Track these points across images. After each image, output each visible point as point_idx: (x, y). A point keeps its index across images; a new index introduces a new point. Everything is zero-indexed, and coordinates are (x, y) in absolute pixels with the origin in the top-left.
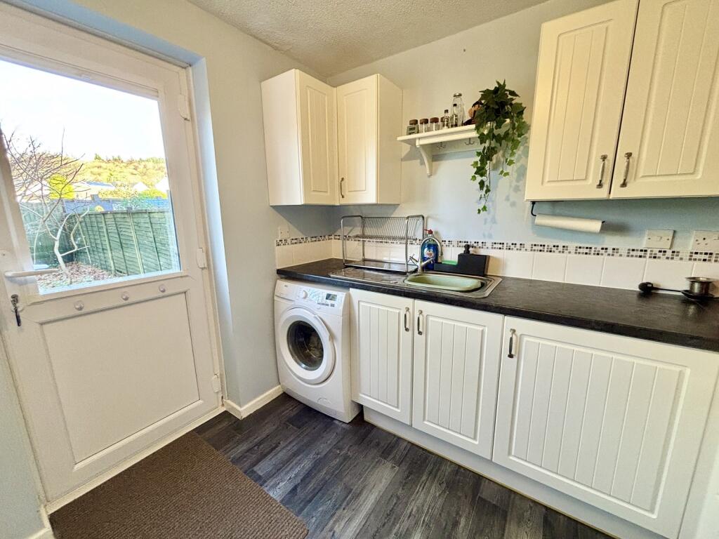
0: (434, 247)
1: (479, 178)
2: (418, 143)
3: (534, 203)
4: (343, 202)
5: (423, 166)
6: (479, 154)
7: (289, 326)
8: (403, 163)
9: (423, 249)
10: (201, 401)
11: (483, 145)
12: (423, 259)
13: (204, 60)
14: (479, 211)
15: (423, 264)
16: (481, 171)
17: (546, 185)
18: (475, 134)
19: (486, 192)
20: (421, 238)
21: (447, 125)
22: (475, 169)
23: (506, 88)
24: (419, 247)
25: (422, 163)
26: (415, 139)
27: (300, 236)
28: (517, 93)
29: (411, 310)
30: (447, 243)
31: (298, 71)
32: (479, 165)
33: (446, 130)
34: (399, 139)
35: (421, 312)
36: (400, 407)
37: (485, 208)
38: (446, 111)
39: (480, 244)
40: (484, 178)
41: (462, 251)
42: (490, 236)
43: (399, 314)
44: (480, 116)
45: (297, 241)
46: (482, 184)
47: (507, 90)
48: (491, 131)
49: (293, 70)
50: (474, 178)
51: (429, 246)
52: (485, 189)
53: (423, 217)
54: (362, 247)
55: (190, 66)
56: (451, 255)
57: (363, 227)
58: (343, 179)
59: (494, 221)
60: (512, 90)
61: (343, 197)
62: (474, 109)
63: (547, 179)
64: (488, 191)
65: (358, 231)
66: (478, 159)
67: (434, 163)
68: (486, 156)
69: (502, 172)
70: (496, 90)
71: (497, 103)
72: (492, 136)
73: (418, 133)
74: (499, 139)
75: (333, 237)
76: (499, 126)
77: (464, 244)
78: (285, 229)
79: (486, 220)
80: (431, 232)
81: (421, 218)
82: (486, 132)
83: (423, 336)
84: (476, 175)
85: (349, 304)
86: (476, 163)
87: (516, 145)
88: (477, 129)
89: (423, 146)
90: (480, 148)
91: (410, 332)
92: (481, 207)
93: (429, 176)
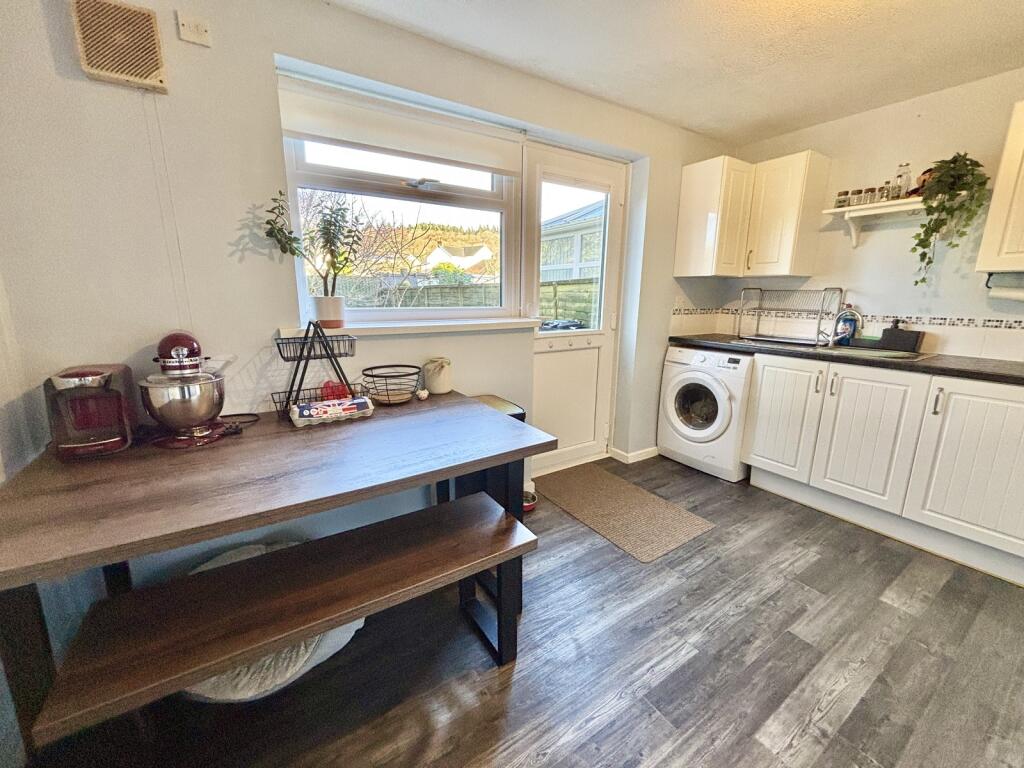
0: (853, 321)
1: (920, 250)
2: (847, 216)
3: (990, 274)
4: (749, 273)
5: (848, 237)
6: (923, 226)
7: (677, 390)
8: (822, 234)
9: (838, 322)
10: (595, 442)
11: (930, 217)
12: (836, 334)
13: (648, 159)
14: (917, 283)
15: (836, 338)
16: (924, 243)
17: (1003, 256)
18: (922, 206)
19: (928, 264)
20: (835, 312)
21: (887, 196)
22: (917, 241)
23: (968, 157)
24: (834, 322)
25: (848, 233)
26: (844, 212)
27: (691, 306)
28: (981, 163)
29: (824, 373)
30: (869, 318)
31: (727, 157)
32: (922, 237)
33: (884, 202)
34: (825, 212)
35: (836, 374)
36: (797, 466)
37: (923, 280)
38: (888, 183)
39: (914, 320)
40: (926, 250)
41: (889, 326)
42: (928, 311)
43: (810, 377)
44: (929, 189)
45: (688, 312)
46: (923, 256)
47: (968, 160)
48: (942, 203)
49: (723, 157)
50: (914, 250)
51: (845, 321)
52: (927, 260)
53: (841, 290)
54: (756, 322)
55: (632, 162)
56: (873, 331)
57: (761, 299)
58: (751, 252)
59: (936, 295)
60: (975, 159)
61: (749, 268)
62: (923, 178)
63: (1005, 250)
64: (930, 262)
65: (755, 304)
66: (921, 231)
67: (863, 234)
68: (932, 229)
69: (950, 243)
70: (955, 160)
71: (952, 176)
72: (941, 208)
73: (849, 205)
74: (951, 212)
75: (720, 311)
76: (952, 199)
77: (892, 319)
78: (681, 300)
79: (925, 294)
80: (849, 306)
81: (838, 292)
82: (935, 204)
83: (836, 397)
84: (918, 247)
85: (753, 367)
86: (919, 235)
87: (971, 215)
88: (925, 201)
89: (852, 218)
90: (926, 220)
91: (821, 394)
92: (919, 279)
93: (855, 248)
